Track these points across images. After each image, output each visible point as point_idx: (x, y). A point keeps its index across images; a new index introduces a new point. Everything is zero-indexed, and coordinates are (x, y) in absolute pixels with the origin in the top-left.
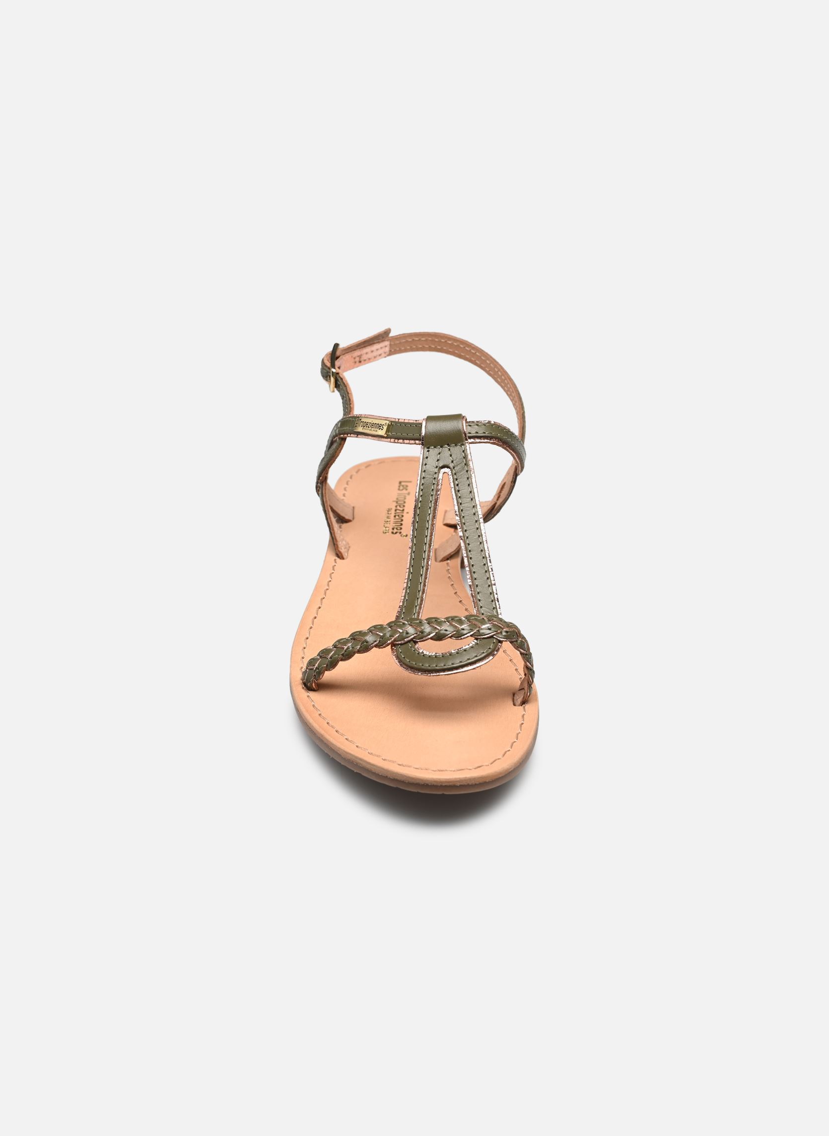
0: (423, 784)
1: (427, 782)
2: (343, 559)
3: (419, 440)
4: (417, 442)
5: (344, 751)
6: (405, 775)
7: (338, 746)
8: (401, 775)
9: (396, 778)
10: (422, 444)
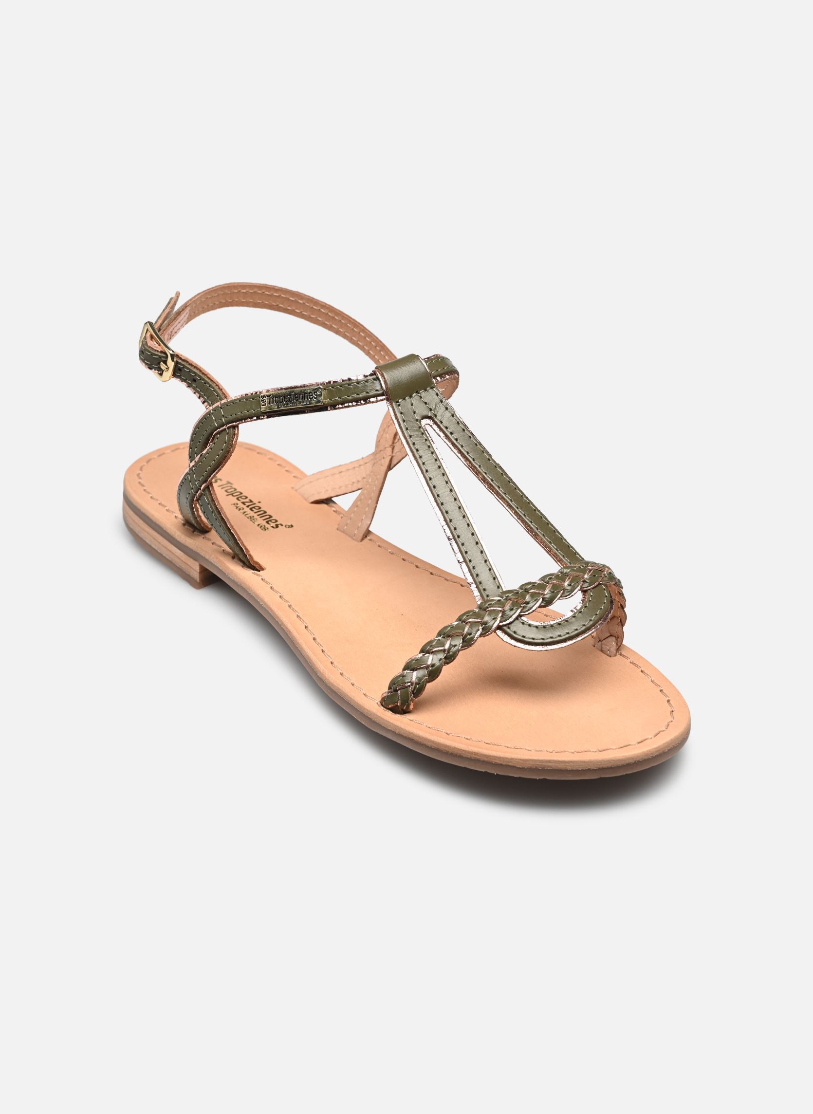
0: (633, 762)
1: (638, 759)
2: (263, 569)
3: (382, 395)
4: (379, 398)
5: (521, 760)
6: (613, 759)
7: (509, 757)
8: (608, 761)
9: (601, 767)
10: (387, 400)
